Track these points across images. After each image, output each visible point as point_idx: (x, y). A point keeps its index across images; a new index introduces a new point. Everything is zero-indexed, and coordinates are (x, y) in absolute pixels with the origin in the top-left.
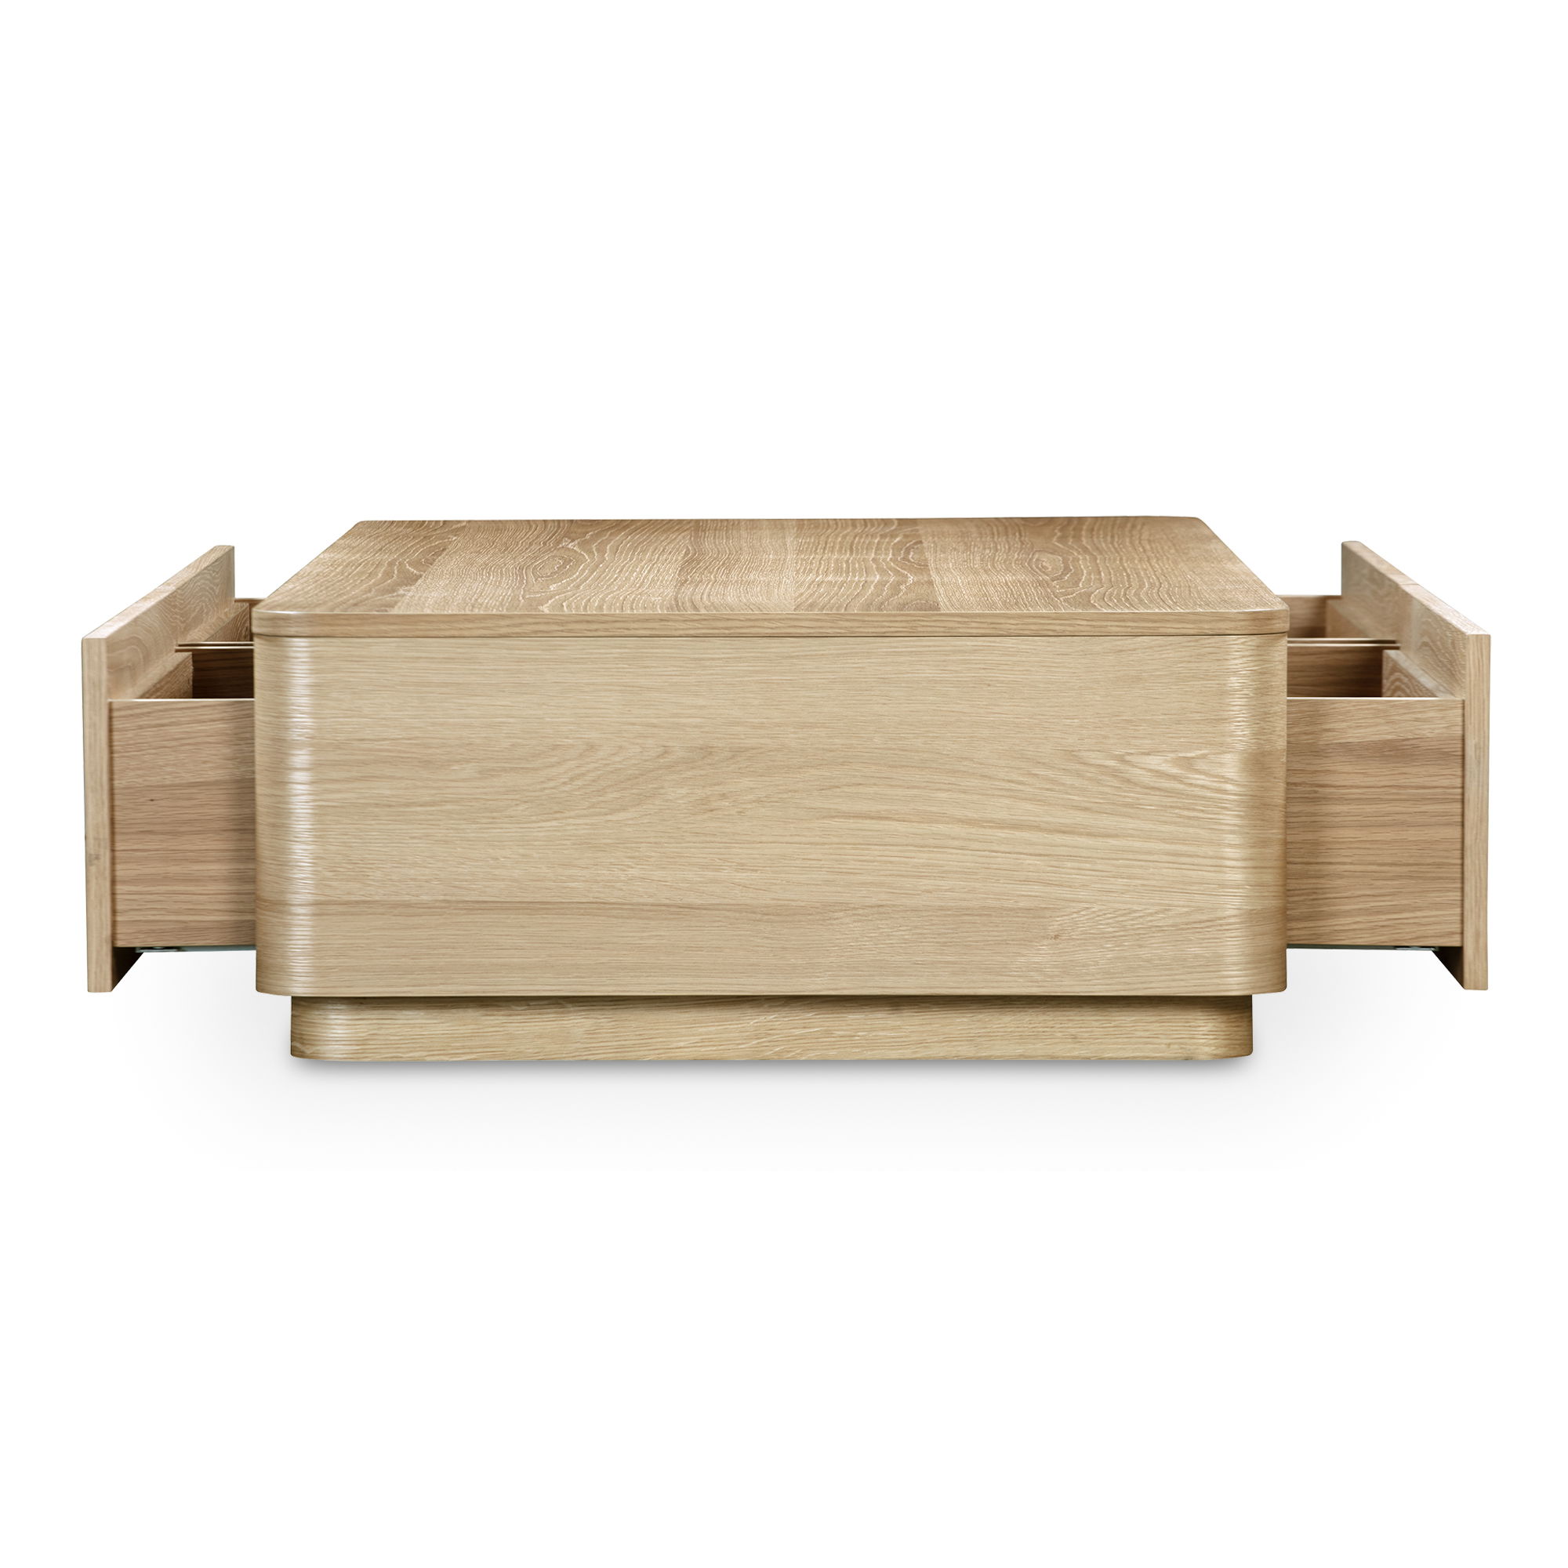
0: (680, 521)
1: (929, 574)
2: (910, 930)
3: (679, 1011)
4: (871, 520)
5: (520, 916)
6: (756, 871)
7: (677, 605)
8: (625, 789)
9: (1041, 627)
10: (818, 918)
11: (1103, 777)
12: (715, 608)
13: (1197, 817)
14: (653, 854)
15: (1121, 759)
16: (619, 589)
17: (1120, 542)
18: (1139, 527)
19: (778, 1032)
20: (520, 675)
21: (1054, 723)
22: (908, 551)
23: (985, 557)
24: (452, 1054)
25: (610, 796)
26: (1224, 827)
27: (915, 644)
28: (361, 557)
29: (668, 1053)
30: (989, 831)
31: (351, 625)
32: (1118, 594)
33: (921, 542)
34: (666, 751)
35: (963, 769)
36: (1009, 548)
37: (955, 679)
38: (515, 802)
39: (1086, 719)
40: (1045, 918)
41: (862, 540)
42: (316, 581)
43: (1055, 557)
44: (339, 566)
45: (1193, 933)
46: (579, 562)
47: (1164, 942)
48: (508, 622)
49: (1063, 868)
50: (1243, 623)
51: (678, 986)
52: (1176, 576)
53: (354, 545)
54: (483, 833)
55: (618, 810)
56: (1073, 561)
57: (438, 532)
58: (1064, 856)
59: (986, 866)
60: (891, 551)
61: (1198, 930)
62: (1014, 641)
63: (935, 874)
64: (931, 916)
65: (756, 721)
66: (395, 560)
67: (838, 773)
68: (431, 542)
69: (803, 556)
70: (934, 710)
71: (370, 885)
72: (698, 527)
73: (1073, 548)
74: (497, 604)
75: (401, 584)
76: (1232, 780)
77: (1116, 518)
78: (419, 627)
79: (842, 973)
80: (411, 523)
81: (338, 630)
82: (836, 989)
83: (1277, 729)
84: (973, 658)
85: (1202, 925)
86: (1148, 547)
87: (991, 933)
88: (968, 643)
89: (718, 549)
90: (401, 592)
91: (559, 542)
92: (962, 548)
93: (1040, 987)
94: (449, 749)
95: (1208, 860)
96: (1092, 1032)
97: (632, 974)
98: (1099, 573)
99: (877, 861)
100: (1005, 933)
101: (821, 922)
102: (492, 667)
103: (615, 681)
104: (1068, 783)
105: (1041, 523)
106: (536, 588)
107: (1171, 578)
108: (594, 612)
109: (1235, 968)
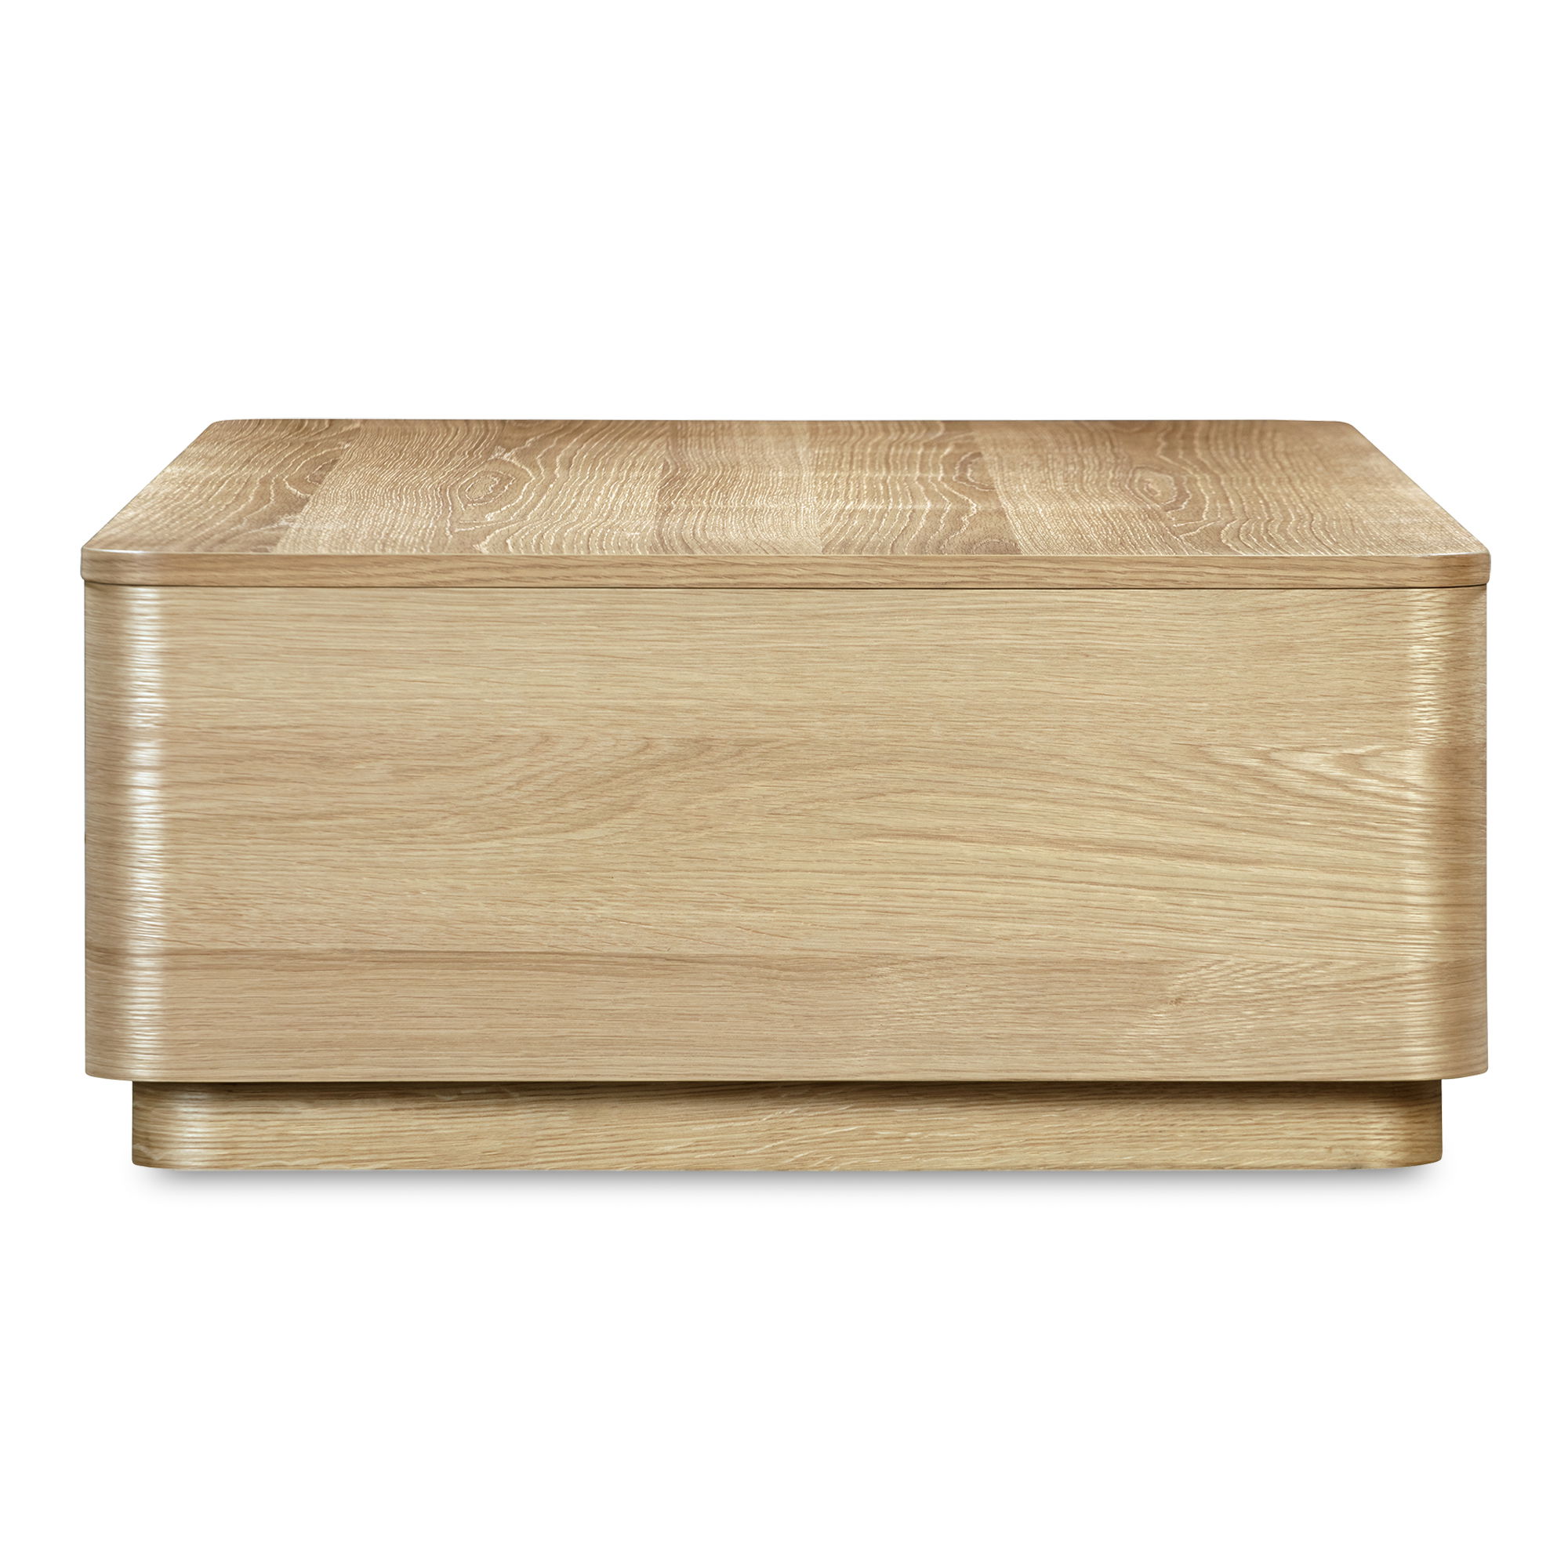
0: (650, 423)
1: (998, 501)
2: (981, 991)
3: (666, 1102)
4: (908, 422)
5: (449, 971)
6: (771, 909)
7: (663, 543)
8: (591, 796)
9: (1158, 576)
10: (855, 974)
11: (1241, 782)
12: (714, 548)
13: (1368, 837)
14: (630, 886)
15: (1265, 757)
16: (579, 520)
17: (1248, 455)
18: (1269, 435)
19: (800, 1132)
20: (449, 640)
21: (1175, 707)
22: (963, 468)
23: (1069, 476)
24: (356, 1161)
25: (573, 806)
26: (1404, 850)
27: (988, 598)
28: (223, 472)
29: (651, 1160)
30: (1086, 856)
31: (216, 570)
32: (1257, 531)
33: (979, 455)
34: (648, 746)
35: (1051, 770)
36: (1100, 464)
37: (1040, 647)
38: (443, 815)
39: (1219, 702)
40: (1163, 974)
41: (900, 451)
42: (166, 507)
43: (1163, 476)
44: (194, 484)
45: (1362, 995)
46: (521, 480)
47: (1324, 1008)
48: (433, 566)
49: (1187, 906)
50: (1429, 572)
51: (663, 1068)
52: (1331, 506)
53: (211, 454)
54: (398, 856)
55: (584, 826)
56: (1188, 482)
57: (323, 436)
58: (1188, 889)
59: (1083, 903)
60: (941, 468)
61: (1370, 991)
62: (1122, 595)
63: (1014, 915)
64: (1008, 972)
65: (770, 703)
66: (269, 476)
67: (882, 775)
68: (315, 451)
69: (823, 474)
70: (1013, 689)
71: (242, 928)
72: (675, 431)
73: (1185, 464)
74: (417, 540)
75: (282, 512)
76: (1415, 786)
77: (1237, 422)
78: (312, 573)
79: (887, 1051)
80: (286, 422)
81: (200, 576)
82: (880, 1073)
83: (1476, 716)
84: (1065, 618)
85: (1376, 984)
86: (1286, 463)
87: (1092, 996)
88: (1059, 598)
89: (707, 463)
90: (283, 523)
91: (490, 452)
92: (1036, 463)
93: (1156, 1069)
94: (352, 741)
95: (1383, 895)
96: (1226, 1131)
97: (602, 1052)
98: (1227, 500)
99: (936, 897)
100: (1109, 996)
101: (859, 980)
102: (411, 629)
103: (579, 648)
104: (1194, 789)
105: (1137, 429)
106: (467, 518)
107: (1324, 507)
108: (551, 554)
109: (1420, 1043)
